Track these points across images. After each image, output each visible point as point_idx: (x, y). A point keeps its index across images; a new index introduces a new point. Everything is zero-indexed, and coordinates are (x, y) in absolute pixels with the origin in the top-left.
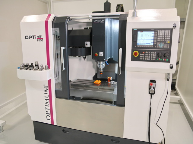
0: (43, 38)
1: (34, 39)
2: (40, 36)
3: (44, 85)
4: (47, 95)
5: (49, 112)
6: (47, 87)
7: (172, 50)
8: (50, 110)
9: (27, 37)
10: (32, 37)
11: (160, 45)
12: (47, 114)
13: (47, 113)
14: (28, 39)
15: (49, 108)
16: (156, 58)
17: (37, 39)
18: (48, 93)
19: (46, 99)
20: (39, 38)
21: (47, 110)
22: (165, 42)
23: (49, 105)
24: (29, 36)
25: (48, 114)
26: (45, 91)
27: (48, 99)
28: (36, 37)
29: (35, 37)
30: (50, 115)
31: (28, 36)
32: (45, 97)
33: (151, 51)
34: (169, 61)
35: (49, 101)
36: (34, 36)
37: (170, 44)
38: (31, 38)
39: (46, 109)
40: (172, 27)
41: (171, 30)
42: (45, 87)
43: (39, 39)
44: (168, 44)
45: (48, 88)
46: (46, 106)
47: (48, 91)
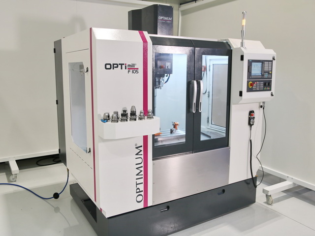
0: (138, 69)
1: (122, 69)
2: (134, 65)
3: (136, 145)
4: (140, 161)
5: (142, 187)
6: (141, 146)
7: (272, 79)
8: (143, 184)
9: (108, 66)
10: (120, 66)
11: (266, 75)
12: (137, 193)
13: (138, 190)
14: (110, 69)
15: (142, 181)
16: (263, 88)
17: (127, 70)
18: (142, 156)
19: (137, 168)
20: (132, 68)
21: (138, 186)
22: (268, 72)
23: (143, 176)
24: (113, 64)
25: (140, 192)
26: (137, 154)
27: (142, 167)
28: (126, 66)
29: (124, 66)
30: (142, 193)
31: (110, 64)
32: (136, 164)
33: (260, 81)
34: (270, 90)
35: (142, 169)
36: (122, 65)
37: (271, 74)
38: (117, 67)
39: (137, 184)
40: (272, 59)
41: (272, 61)
42: (137, 148)
43: (131, 70)
44: (270, 74)
45: (142, 149)
46: (137, 179)
47: (142, 153)
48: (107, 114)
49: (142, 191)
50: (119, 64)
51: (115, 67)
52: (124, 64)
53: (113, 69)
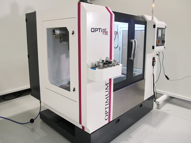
0: (107, 32)
1: (100, 32)
2: (105, 29)
3: (106, 83)
6: (108, 84)
7: (165, 39)
9: (93, 30)
10: (99, 30)
11: (163, 37)
12: (105, 114)
13: (106, 112)
14: (94, 32)
15: (108, 106)
16: (162, 44)
17: (102, 33)
18: (109, 90)
19: (106, 98)
20: (104, 31)
22: (164, 35)
24: (96, 29)
25: (107, 113)
26: (106, 89)
27: (108, 97)
29: (101, 30)
31: (94, 28)
32: (106, 96)
33: (161, 40)
36: (100, 29)
38: (97, 31)
39: (106, 109)
40: (165, 28)
41: (165, 29)
42: (106, 85)
43: (104, 33)
45: (108, 85)
46: (106, 105)
47: (108, 88)
48: (94, 64)
49: (108, 113)
50: (99, 29)
51: (96, 31)
52: (101, 29)
53: (95, 32)
